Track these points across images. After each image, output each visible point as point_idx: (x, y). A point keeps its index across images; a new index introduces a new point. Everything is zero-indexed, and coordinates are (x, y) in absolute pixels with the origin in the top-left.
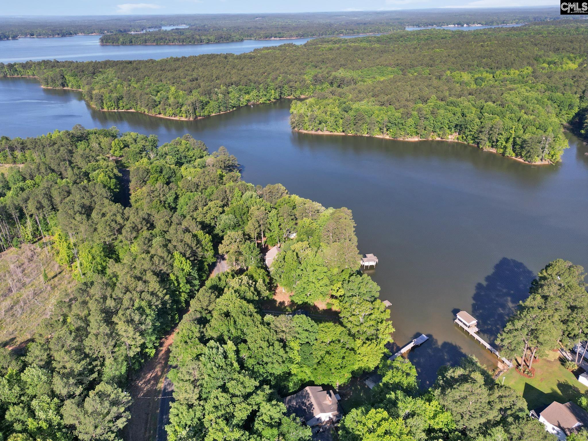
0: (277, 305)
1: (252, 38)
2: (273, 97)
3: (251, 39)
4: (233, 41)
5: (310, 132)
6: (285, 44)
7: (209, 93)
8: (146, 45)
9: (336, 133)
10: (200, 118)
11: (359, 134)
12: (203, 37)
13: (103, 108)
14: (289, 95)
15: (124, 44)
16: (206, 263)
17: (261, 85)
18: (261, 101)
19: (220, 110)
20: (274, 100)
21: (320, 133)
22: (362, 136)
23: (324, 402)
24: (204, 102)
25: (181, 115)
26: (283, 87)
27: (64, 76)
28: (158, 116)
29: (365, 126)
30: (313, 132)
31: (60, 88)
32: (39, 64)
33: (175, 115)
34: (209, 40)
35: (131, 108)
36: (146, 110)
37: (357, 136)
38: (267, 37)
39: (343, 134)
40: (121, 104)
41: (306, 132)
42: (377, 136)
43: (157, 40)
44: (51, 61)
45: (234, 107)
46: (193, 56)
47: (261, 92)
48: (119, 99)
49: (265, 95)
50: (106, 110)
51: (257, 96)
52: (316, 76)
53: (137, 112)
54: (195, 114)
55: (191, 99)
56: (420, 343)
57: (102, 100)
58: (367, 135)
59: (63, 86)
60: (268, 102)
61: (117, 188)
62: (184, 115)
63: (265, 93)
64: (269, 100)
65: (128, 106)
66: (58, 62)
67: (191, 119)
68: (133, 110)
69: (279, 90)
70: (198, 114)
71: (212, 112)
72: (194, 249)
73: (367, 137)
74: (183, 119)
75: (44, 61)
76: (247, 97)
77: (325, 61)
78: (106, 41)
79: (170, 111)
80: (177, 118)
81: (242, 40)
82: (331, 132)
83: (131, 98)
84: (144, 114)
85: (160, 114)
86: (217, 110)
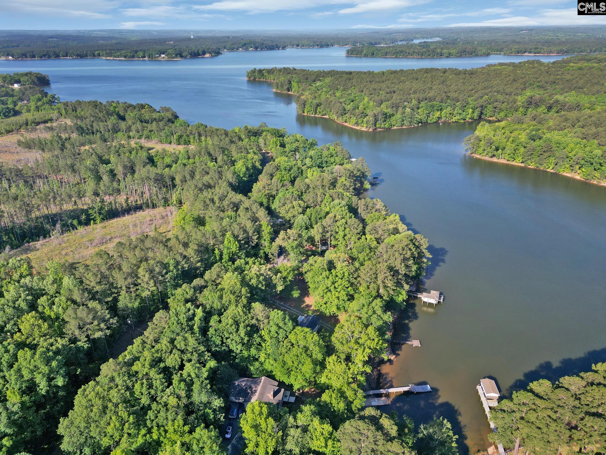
0: (302, 306)
1: (502, 53)
2: (469, 116)
3: (500, 54)
4: (477, 55)
5: (483, 158)
6: (528, 61)
7: (397, 107)
8: (386, 58)
9: (514, 163)
10: (380, 130)
11: (542, 168)
12: (444, 51)
13: (304, 112)
14: (491, 117)
15: (366, 56)
16: (262, 251)
17: (459, 103)
18: (454, 120)
19: (402, 125)
20: (470, 120)
21: (495, 160)
22: (546, 171)
23: (268, 395)
24: (388, 114)
25: (362, 124)
26: (486, 107)
27: (290, 82)
28: (344, 124)
29: (552, 160)
30: (487, 158)
31: (285, 92)
32: (280, 70)
33: (357, 124)
34: (450, 54)
35: (325, 114)
36: (336, 118)
37: (540, 170)
38: (519, 52)
39: (523, 165)
40: (318, 110)
41: (478, 157)
42: (565, 174)
43: (397, 53)
44: (290, 69)
45: (419, 123)
46: (411, 70)
47: (456, 110)
48: (318, 105)
49: (460, 114)
50: (305, 114)
51: (450, 114)
52: (531, 98)
53: (330, 118)
54: (375, 125)
55: (377, 110)
56: (418, 391)
57: (305, 105)
58: (552, 171)
59: (289, 91)
60: (462, 121)
61: (246, 177)
62: (365, 125)
63: (461, 111)
64: (464, 119)
65: (324, 113)
66: (295, 69)
67: (371, 130)
68: (327, 117)
69: (479, 109)
70: (378, 126)
71: (394, 125)
72: (250, 235)
73: (552, 173)
74: (364, 129)
75: (284, 68)
76: (437, 114)
77: (557, 81)
78: (351, 53)
79: (354, 120)
80: (358, 128)
81: (488, 55)
82: (508, 160)
83: (328, 105)
84: (333, 121)
85: (346, 122)
86: (399, 124)
